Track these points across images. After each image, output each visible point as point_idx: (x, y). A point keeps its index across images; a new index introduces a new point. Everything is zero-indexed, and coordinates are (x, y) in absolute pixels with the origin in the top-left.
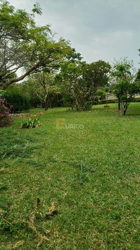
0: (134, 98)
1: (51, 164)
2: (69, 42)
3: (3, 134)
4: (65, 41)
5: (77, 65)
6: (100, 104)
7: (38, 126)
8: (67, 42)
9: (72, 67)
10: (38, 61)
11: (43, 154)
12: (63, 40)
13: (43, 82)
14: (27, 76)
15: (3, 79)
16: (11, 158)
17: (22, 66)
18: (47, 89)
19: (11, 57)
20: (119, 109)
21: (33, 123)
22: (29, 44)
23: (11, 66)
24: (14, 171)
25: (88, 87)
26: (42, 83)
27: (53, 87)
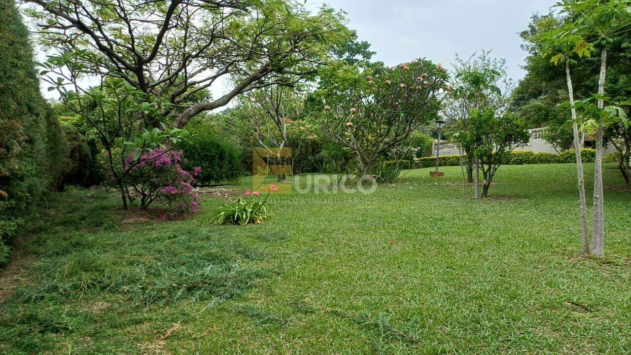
0: (509, 153)
1: (300, 319)
2: (343, 14)
3: (175, 237)
4: (333, 13)
5: (361, 70)
6: (418, 166)
7: (264, 219)
8: (338, 14)
9: (349, 76)
10: (265, 60)
11: (277, 291)
12: (330, 11)
13: (277, 111)
14: (236, 97)
15: (178, 102)
16: (196, 299)
17: (226, 72)
18: (285, 127)
19: (201, 51)
20: (470, 179)
21: (250, 210)
22: (246, 19)
23: (200, 71)
24: (205, 333)
25: (390, 123)
26: (273, 113)
27: (299, 125)
